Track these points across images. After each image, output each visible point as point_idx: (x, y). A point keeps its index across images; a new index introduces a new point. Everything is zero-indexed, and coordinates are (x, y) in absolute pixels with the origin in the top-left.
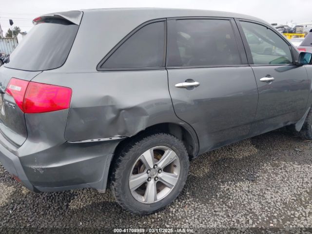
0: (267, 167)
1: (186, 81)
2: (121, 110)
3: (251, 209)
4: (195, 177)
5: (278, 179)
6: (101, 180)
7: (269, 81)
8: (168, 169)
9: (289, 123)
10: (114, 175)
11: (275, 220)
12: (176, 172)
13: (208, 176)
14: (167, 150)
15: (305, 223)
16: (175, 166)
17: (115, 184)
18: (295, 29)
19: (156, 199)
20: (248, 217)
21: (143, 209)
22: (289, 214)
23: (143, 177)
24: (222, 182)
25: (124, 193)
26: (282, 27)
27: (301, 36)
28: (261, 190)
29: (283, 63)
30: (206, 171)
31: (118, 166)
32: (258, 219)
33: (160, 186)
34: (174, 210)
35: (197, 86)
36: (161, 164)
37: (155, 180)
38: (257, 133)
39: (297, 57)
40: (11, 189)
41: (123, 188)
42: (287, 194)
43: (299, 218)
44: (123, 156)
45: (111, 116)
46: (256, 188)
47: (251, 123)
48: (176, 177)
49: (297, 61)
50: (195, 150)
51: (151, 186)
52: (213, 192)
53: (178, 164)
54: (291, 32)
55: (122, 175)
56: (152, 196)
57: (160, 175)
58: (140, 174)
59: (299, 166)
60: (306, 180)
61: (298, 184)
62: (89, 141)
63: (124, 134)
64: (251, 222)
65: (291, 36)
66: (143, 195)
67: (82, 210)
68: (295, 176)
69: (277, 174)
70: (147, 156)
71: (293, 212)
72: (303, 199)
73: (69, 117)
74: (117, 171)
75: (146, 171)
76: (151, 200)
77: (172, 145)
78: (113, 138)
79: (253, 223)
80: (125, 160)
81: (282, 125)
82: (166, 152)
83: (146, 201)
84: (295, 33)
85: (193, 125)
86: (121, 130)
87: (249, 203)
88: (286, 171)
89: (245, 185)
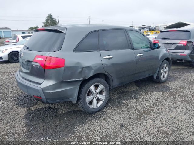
0: (143, 94)
1: (108, 56)
2: (83, 68)
3: (137, 109)
4: (112, 99)
5: (148, 98)
6: (75, 97)
7: (141, 56)
8: (101, 93)
9: (151, 75)
10: (80, 97)
11: (147, 112)
12: (104, 94)
13: (117, 98)
14: (99, 85)
15: (158, 111)
16: (103, 91)
17: (81, 101)
18: (155, 28)
19: (97, 106)
20: (136, 111)
21: (92, 111)
22: (152, 109)
23: (91, 97)
24: (124, 100)
25: (85, 104)
26: (148, 27)
27: (158, 32)
28: (141, 102)
29: (147, 48)
30: (116, 96)
31: (81, 93)
32: (140, 111)
33: (98, 100)
34: (105, 111)
35: (112, 58)
36: (98, 91)
37: (96, 98)
38: (137, 79)
39: (153, 45)
40: (25, 109)
41: (84, 102)
42: (151, 103)
43: (156, 110)
44: (83, 89)
45: (80, 70)
46: (138, 101)
47: (134, 74)
48: (104, 96)
49: (152, 47)
50: (112, 85)
51: (95, 101)
52: (120, 104)
53: (105, 90)
54: (153, 30)
55: (83, 96)
56: (96, 105)
57: (98, 96)
58: (89, 96)
59: (156, 93)
60: (159, 97)
61: (156, 99)
62: (71, 80)
63: (85, 77)
64: (137, 112)
65: (153, 32)
66: (92, 105)
67: (64, 114)
68: (154, 97)
69: (147, 96)
70: (92, 88)
71: (153, 108)
72: (157, 104)
73: (64, 70)
74: (81, 95)
75: (92, 94)
76: (95, 107)
77: (102, 82)
78: (80, 79)
79: (138, 113)
80: (83, 90)
81: (147, 76)
82: (99, 86)
83: (93, 107)
84: (155, 30)
85: (111, 74)
86: (83, 76)
87: (136, 107)
88: (151, 95)
89: (134, 101)
